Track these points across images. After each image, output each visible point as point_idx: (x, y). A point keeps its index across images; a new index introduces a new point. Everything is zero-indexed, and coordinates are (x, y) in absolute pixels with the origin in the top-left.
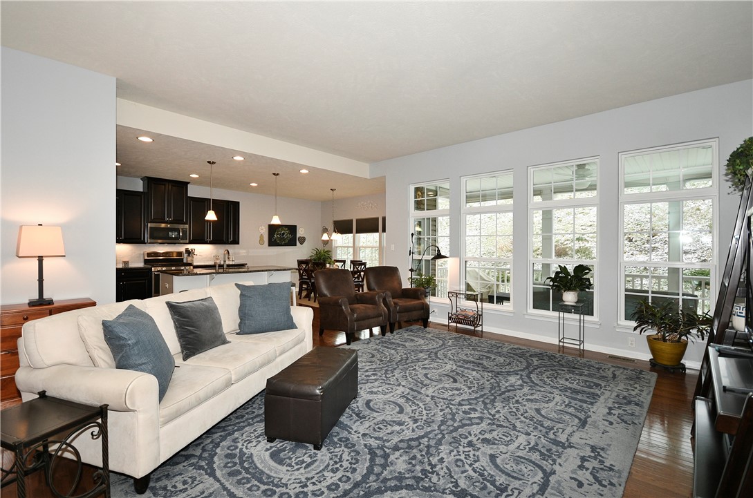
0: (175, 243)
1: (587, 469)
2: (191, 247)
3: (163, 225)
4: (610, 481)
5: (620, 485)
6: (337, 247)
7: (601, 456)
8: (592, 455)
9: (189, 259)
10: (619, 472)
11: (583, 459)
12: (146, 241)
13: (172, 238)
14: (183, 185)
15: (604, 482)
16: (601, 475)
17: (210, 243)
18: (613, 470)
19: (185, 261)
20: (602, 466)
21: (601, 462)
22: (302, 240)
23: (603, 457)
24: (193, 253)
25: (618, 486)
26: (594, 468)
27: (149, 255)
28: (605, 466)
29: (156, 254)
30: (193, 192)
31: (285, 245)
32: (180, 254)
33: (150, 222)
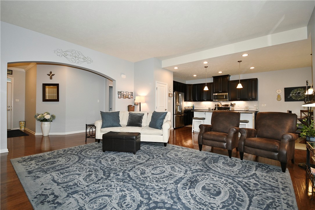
1: (50, 195)
4: (37, 198)
5: (32, 201)
7: (52, 204)
8: (56, 201)
9: (233, 108)
10: (38, 204)
11: (57, 197)
15: (39, 196)
16: (43, 198)
18: (41, 203)
19: (230, 108)
20: (46, 200)
21: (49, 202)
23: (51, 204)
24: (235, 105)
25: (33, 199)
26: (48, 197)
28: (46, 201)
30: (232, 78)
32: (228, 105)
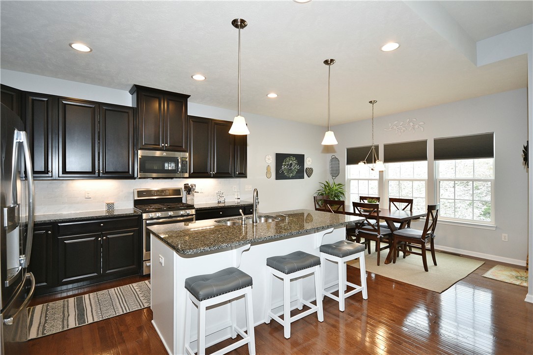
0: (172, 178)
2: (191, 182)
3: (158, 154)
6: (350, 180)
9: (189, 197)
12: (136, 176)
13: (168, 171)
14: (181, 99)
17: (215, 177)
19: (184, 201)
22: (310, 172)
24: (194, 190)
27: (140, 193)
29: (149, 192)
30: (194, 109)
31: (293, 178)
32: (178, 191)
33: (141, 149)
